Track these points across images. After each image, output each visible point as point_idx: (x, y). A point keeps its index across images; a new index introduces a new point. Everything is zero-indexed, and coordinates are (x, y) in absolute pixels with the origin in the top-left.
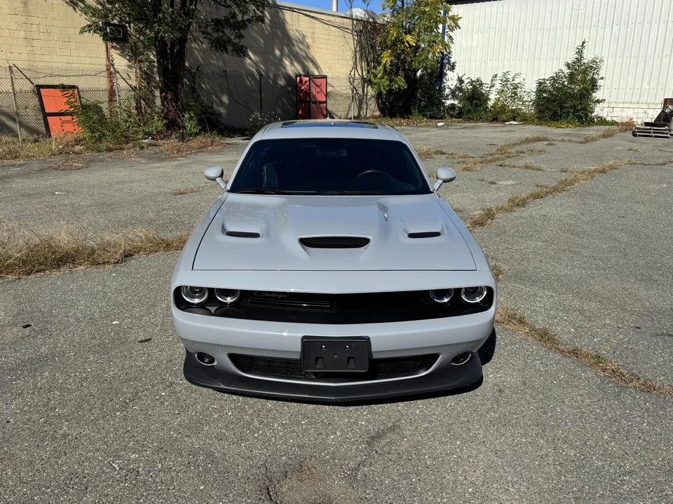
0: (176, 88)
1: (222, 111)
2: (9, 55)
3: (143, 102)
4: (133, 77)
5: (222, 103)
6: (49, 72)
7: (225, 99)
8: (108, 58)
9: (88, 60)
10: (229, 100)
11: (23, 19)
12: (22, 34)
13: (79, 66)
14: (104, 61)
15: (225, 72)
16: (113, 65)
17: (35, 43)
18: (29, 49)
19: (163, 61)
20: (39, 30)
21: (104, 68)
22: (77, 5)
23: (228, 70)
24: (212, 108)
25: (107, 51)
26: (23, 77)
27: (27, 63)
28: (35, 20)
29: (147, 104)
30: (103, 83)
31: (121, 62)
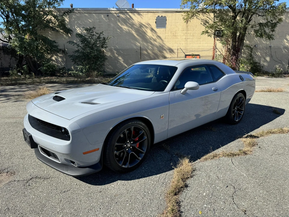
0: (238, 54)
1: (265, 64)
2: (179, 45)
3: (226, 60)
4: (224, 51)
5: (266, 61)
6: (191, 50)
7: (268, 59)
8: (215, 44)
9: (206, 45)
10: (270, 59)
11: (185, 32)
12: (184, 37)
13: (203, 47)
14: (213, 45)
15: (270, 47)
16: (216, 46)
17: (189, 40)
18: (186, 42)
19: (234, 43)
20: (190, 35)
21: (212, 47)
22: (206, 24)
23: (272, 46)
24: (259, 63)
25: (215, 41)
26: (182, 52)
27: (184, 47)
28: (189, 32)
29: (228, 61)
30: (211, 53)
31: (219, 45)
